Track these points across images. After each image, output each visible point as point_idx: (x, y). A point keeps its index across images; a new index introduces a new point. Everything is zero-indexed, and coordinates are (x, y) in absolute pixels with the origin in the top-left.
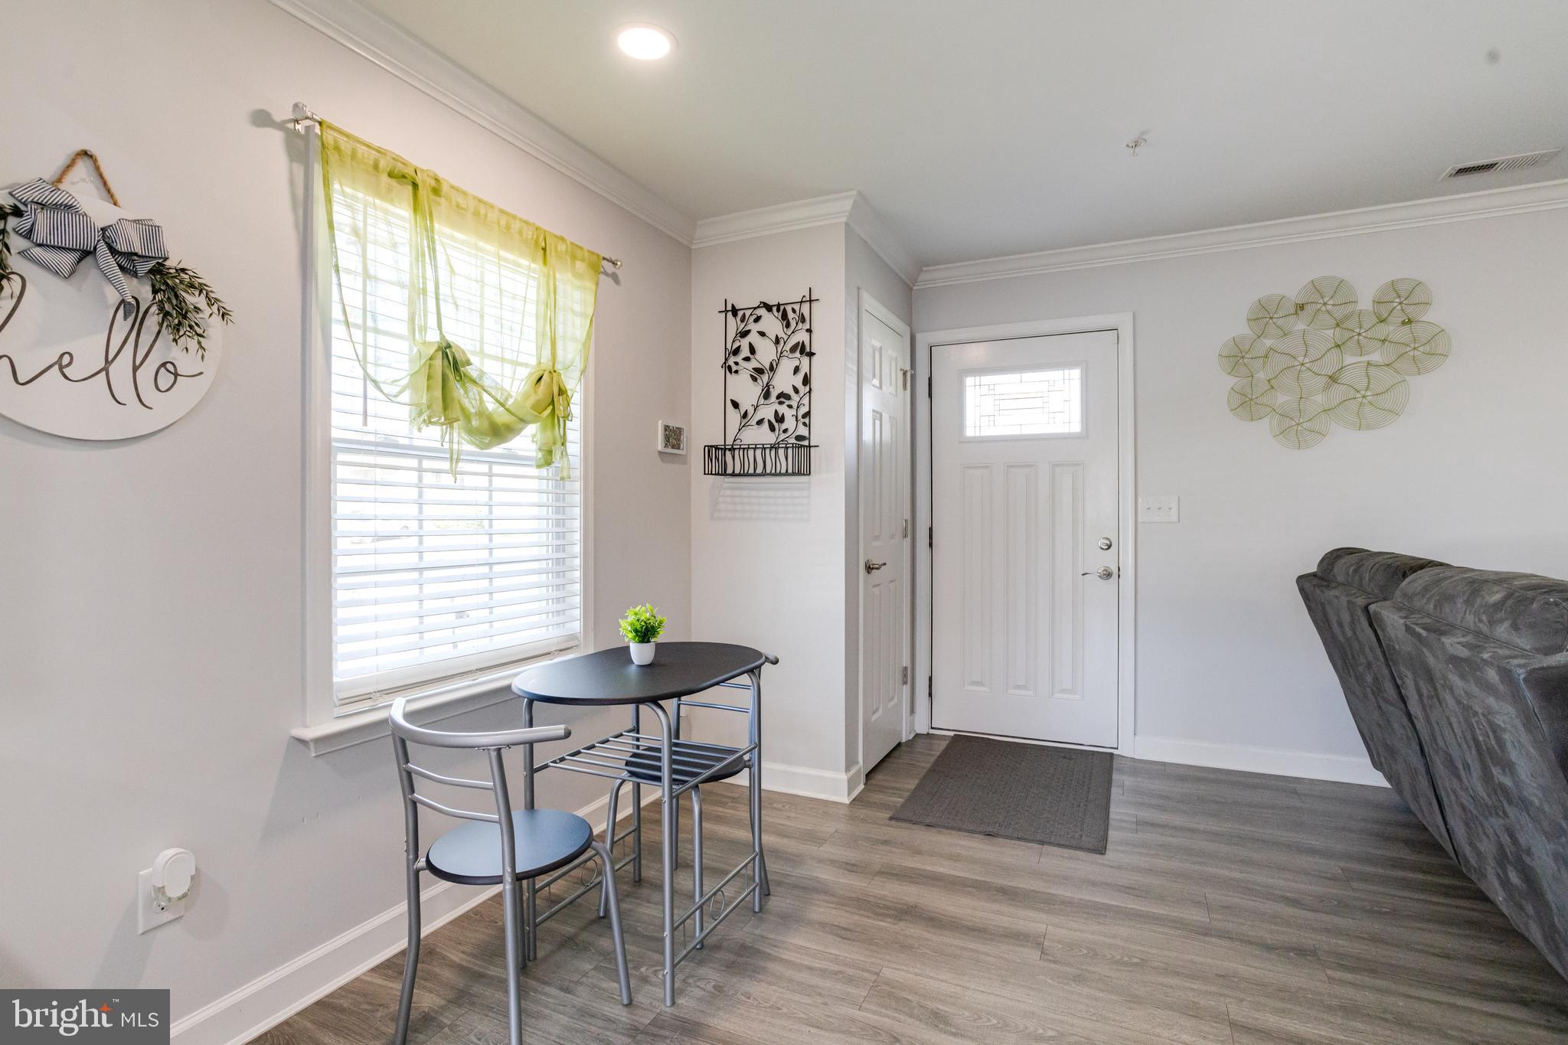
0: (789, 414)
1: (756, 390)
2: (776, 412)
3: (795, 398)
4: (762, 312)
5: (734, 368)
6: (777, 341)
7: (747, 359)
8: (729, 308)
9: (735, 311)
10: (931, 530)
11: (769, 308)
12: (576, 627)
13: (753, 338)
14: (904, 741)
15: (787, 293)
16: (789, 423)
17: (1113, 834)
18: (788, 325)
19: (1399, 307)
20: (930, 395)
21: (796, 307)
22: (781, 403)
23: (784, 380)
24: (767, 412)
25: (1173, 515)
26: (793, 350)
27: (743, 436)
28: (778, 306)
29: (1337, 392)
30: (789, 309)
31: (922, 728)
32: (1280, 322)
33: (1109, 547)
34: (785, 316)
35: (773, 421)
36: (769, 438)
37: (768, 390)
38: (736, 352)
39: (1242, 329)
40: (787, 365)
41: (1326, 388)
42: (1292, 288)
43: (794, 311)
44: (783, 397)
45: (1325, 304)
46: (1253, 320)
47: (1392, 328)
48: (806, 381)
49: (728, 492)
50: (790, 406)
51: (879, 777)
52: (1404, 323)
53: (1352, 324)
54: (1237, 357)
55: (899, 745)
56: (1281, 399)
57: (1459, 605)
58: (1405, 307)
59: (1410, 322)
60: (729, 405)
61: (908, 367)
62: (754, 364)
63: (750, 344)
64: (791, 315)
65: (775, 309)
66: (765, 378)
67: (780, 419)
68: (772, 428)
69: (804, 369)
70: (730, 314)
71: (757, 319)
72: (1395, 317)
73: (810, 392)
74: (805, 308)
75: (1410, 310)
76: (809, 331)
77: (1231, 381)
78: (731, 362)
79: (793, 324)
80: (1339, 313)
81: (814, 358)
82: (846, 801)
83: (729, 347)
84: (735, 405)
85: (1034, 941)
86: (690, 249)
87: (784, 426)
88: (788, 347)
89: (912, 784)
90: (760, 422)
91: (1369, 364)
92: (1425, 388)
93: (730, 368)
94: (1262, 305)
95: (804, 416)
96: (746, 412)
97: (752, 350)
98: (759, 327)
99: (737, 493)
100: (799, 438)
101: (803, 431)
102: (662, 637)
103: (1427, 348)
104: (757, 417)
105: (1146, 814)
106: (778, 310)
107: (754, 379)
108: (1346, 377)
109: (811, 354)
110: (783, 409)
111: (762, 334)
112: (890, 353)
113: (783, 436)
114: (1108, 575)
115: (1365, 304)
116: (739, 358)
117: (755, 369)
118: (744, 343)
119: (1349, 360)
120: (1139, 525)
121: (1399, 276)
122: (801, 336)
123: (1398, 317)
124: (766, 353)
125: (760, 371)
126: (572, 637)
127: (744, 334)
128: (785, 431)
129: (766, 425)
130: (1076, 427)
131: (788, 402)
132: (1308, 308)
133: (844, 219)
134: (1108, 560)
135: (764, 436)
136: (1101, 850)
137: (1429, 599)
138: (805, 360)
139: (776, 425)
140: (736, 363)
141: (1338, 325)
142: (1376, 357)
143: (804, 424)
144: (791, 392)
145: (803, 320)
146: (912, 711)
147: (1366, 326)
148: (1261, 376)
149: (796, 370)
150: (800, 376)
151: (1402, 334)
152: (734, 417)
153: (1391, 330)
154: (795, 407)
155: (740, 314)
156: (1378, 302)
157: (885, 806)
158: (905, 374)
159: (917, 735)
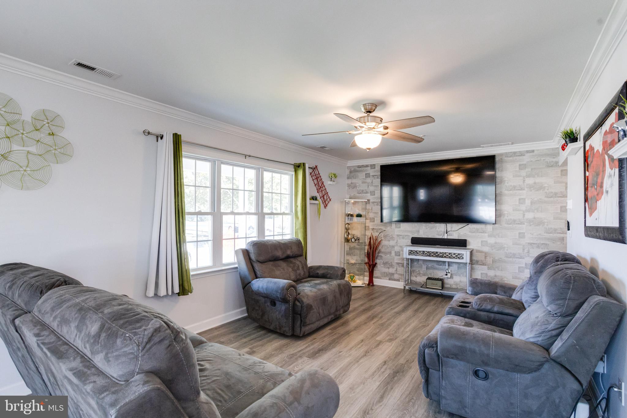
19: (47, 125)
29: (7, 165)
47: (42, 135)
52: (49, 134)
53: (17, 126)
57: (73, 328)
58: (50, 126)
59: (53, 134)
72: (44, 130)
75: (53, 128)
80: (8, 117)
91: (28, 152)
92: (60, 171)
103: (62, 151)
108: (13, 157)
119: (15, 147)
121: (47, 108)
123: (46, 130)
137: (55, 318)
141: (8, 125)
142: (33, 149)
147: (27, 130)
151: (49, 140)
156: (35, 119)
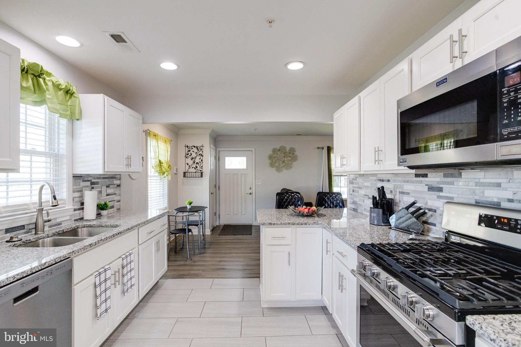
0: (198, 166)
1: (192, 162)
2: (196, 166)
3: (200, 164)
4: (193, 147)
5: (187, 157)
6: (196, 153)
7: (190, 156)
8: (186, 146)
9: (187, 147)
10: (219, 186)
11: (195, 147)
12: (166, 205)
13: (191, 152)
14: (215, 226)
15: (198, 145)
16: (198, 168)
17: (252, 233)
18: (198, 150)
20: (219, 160)
21: (200, 147)
22: (197, 164)
23: (197, 160)
24: (194, 166)
25: (261, 184)
26: (199, 155)
27: (189, 170)
28: (197, 147)
29: (284, 164)
30: (199, 147)
31: (218, 224)
32: (276, 152)
33: (251, 189)
34: (198, 149)
35: (195, 168)
36: (195, 171)
37: (194, 162)
38: (188, 154)
39: (271, 153)
40: (198, 158)
41: (283, 163)
42: (278, 147)
43: (200, 148)
44: (197, 163)
45: (282, 150)
46: (273, 151)
48: (202, 161)
49: (186, 180)
50: (199, 165)
51: (214, 231)
53: (286, 153)
54: (270, 157)
55: (214, 227)
56: (277, 165)
58: (292, 151)
59: (293, 154)
60: (186, 164)
61: (215, 156)
62: (191, 157)
63: (191, 153)
64: (199, 148)
65: (196, 147)
66: (194, 159)
67: (197, 167)
68: (195, 169)
69: (202, 158)
70: (186, 147)
71: (192, 149)
73: (202, 163)
74: (202, 148)
76: (202, 152)
77: (270, 161)
78: (187, 156)
79: (199, 150)
80: (284, 151)
81: (203, 157)
82: (210, 234)
83: (186, 153)
84: (188, 164)
85: (245, 242)
86: (178, 134)
87: (197, 169)
88: (198, 154)
89: (220, 231)
90: (193, 168)
91: (288, 160)
92: (295, 164)
93: (186, 157)
94: (274, 149)
95: (201, 167)
96: (190, 166)
97: (191, 154)
98: (193, 150)
99: (188, 180)
100: (200, 171)
101: (201, 169)
102: (192, 205)
103: (295, 158)
104: (192, 167)
105: (257, 231)
106: (197, 148)
107: (192, 160)
108: (285, 161)
109: (203, 156)
110: (197, 165)
111: (193, 151)
112: (213, 153)
113: (197, 170)
114: (250, 194)
115: (288, 151)
116: (188, 155)
117: (192, 158)
118: (190, 153)
119: (286, 159)
120: (256, 185)
121: (292, 147)
122: (201, 153)
123: (292, 153)
124: (194, 155)
125: (193, 158)
126: (166, 207)
127: (189, 151)
128: (198, 169)
129: (194, 168)
130: (245, 168)
131: (198, 164)
132: (280, 150)
133: (209, 133)
134: (251, 191)
135: (194, 170)
136: (251, 234)
138: (202, 157)
139: (196, 168)
140: (188, 156)
141: (284, 153)
142: (289, 159)
143: (202, 168)
144: (199, 162)
145: (201, 150)
146: (216, 221)
147: (288, 154)
148: (274, 161)
149: (200, 159)
150: (201, 160)
151: (292, 156)
152: (187, 167)
153: (291, 155)
154: (200, 165)
155: (189, 147)
156: (289, 150)
157: (217, 234)
158: (215, 157)
159: (217, 226)
